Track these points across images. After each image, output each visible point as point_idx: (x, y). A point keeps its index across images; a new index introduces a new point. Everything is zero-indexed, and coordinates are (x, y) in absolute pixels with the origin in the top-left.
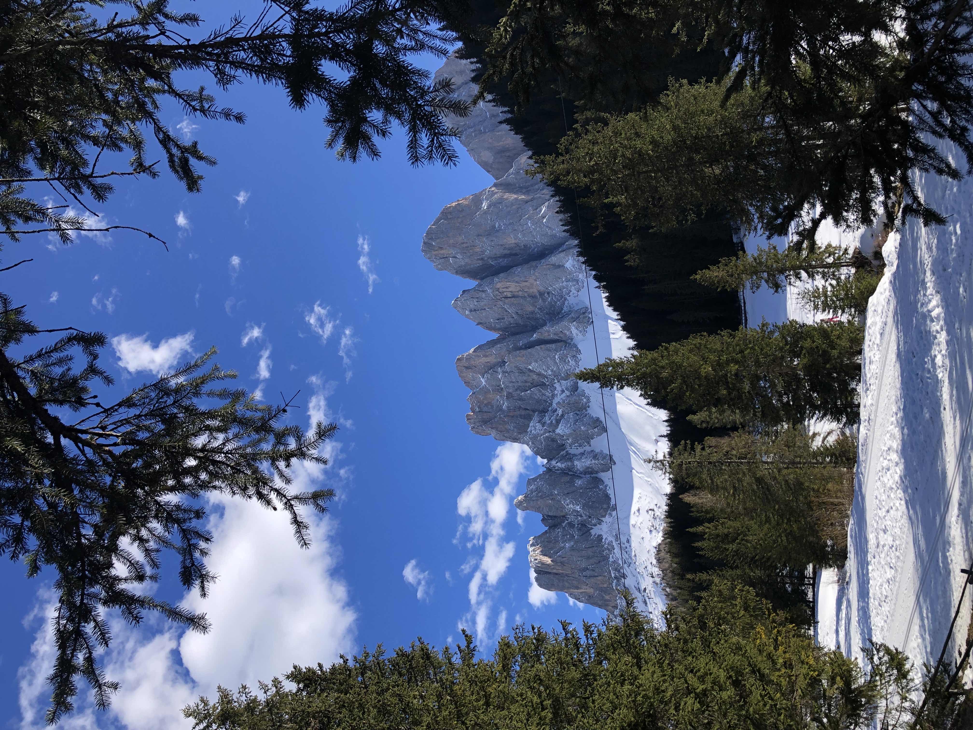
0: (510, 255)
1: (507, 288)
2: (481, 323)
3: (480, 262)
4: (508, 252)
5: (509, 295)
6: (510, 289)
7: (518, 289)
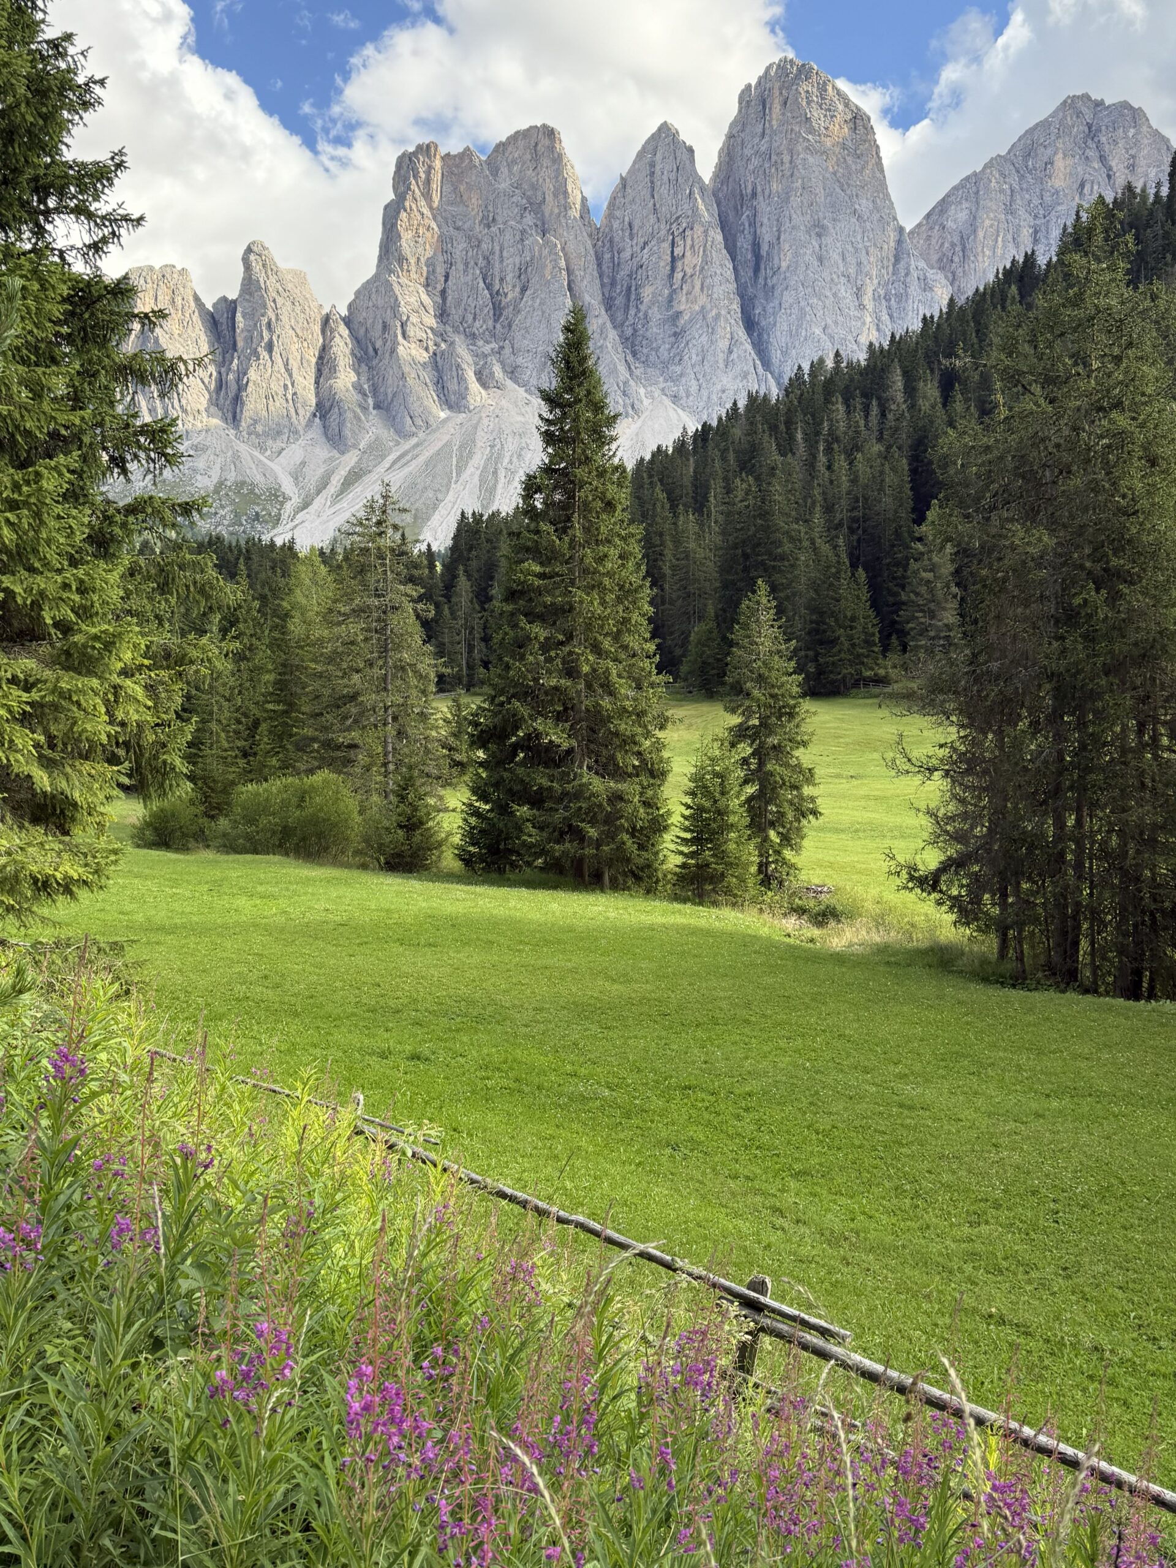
0: (757, 256)
1: (693, 246)
2: (624, 187)
3: (749, 191)
4: (763, 253)
5: (678, 251)
6: (688, 254)
7: (689, 271)
